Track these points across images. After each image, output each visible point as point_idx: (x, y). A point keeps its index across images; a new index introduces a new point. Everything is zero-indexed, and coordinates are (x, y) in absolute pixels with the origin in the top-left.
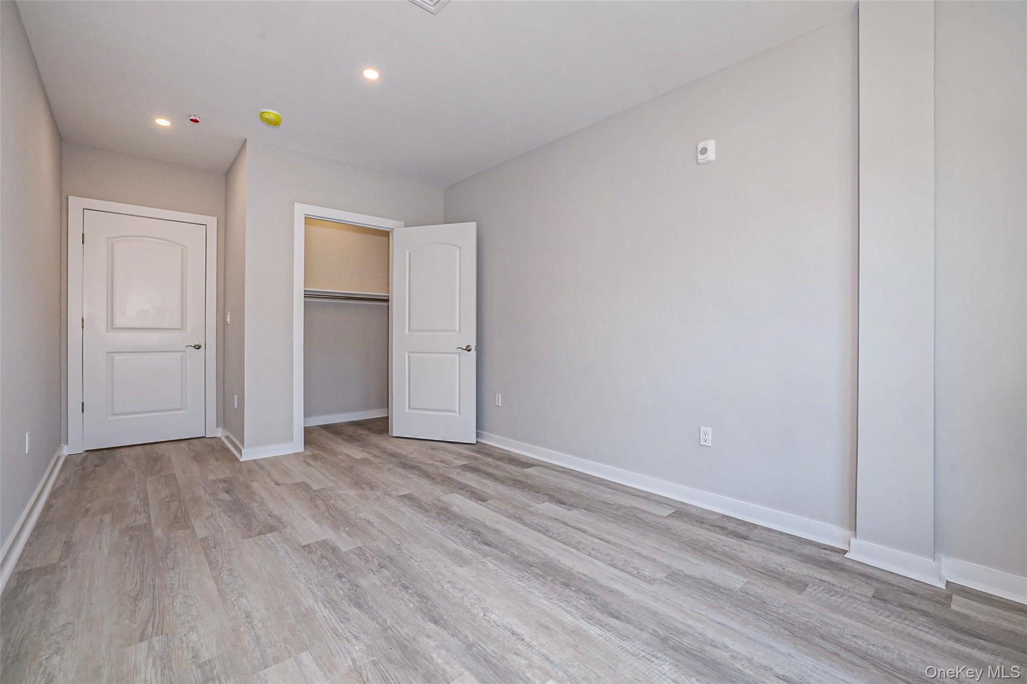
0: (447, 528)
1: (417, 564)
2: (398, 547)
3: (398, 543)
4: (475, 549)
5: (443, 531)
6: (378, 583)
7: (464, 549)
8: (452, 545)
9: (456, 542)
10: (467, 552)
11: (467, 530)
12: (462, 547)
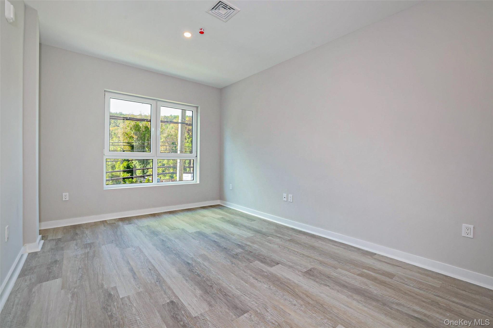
0: (207, 274)
1: (222, 256)
2: (232, 263)
3: (233, 265)
4: (195, 261)
5: (209, 272)
6: (235, 250)
7: (201, 261)
8: (206, 264)
9: (204, 265)
10: (200, 260)
11: (196, 272)
12: (202, 263)
